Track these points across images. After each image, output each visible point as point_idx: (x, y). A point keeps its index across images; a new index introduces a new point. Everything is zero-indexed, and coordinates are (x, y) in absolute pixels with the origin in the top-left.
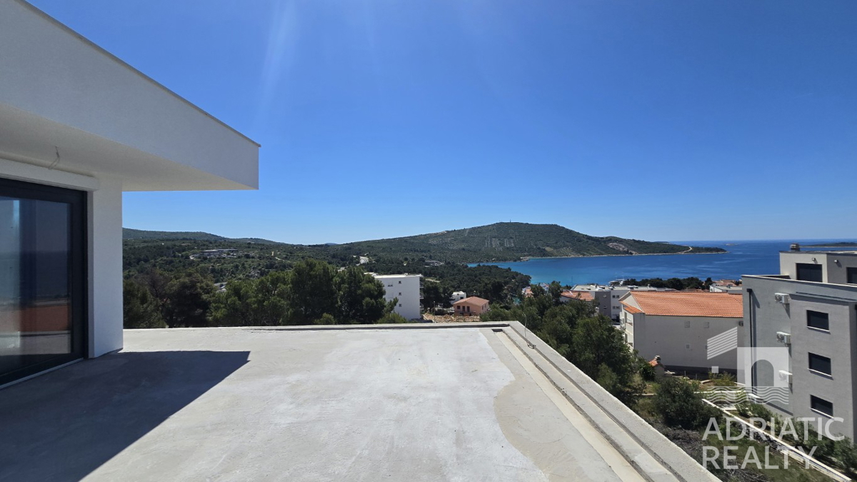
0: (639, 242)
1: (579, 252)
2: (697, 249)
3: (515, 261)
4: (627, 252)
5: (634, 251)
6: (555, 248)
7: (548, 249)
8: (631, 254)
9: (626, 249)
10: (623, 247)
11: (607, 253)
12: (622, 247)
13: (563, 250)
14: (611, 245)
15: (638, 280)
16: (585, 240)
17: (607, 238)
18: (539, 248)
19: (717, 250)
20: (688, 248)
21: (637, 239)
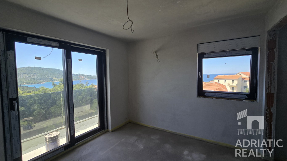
0: (88, 75)
6: (57, 78)
7: (54, 78)
8: (86, 79)
10: (84, 77)
11: (78, 79)
17: (78, 74)
18: (50, 78)
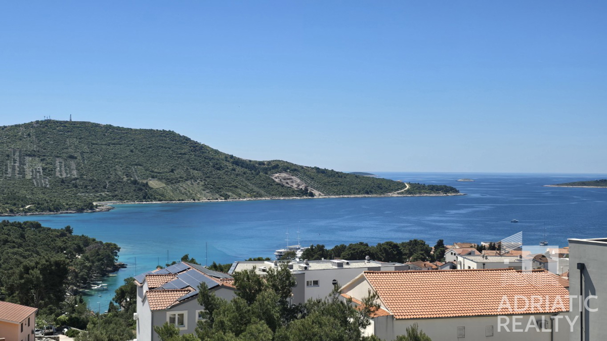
0: (324, 172)
1: (217, 190)
2: (417, 188)
3: (81, 210)
4: (305, 192)
5: (317, 189)
6: (169, 181)
7: (154, 184)
8: (312, 195)
9: (302, 187)
10: (299, 181)
11: (269, 193)
12: (296, 182)
13: (184, 186)
14: (277, 177)
15: (329, 248)
16: (230, 166)
17: (269, 163)
18: (135, 182)
19: (446, 189)
20: (401, 185)
21: (322, 167)
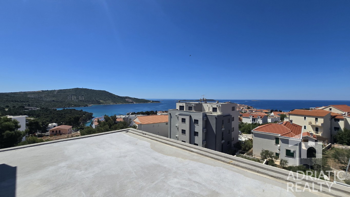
0: (136, 99)
1: (114, 102)
2: (153, 101)
3: (85, 106)
4: (132, 102)
5: (134, 102)
6: (104, 100)
7: (101, 101)
8: (133, 103)
9: (132, 101)
10: (131, 100)
11: (125, 103)
12: (130, 101)
13: (107, 101)
14: (127, 100)
15: (136, 113)
16: (117, 97)
17: (125, 97)
18: (97, 101)
19: (158, 102)
20: (150, 101)
21: (135, 98)
